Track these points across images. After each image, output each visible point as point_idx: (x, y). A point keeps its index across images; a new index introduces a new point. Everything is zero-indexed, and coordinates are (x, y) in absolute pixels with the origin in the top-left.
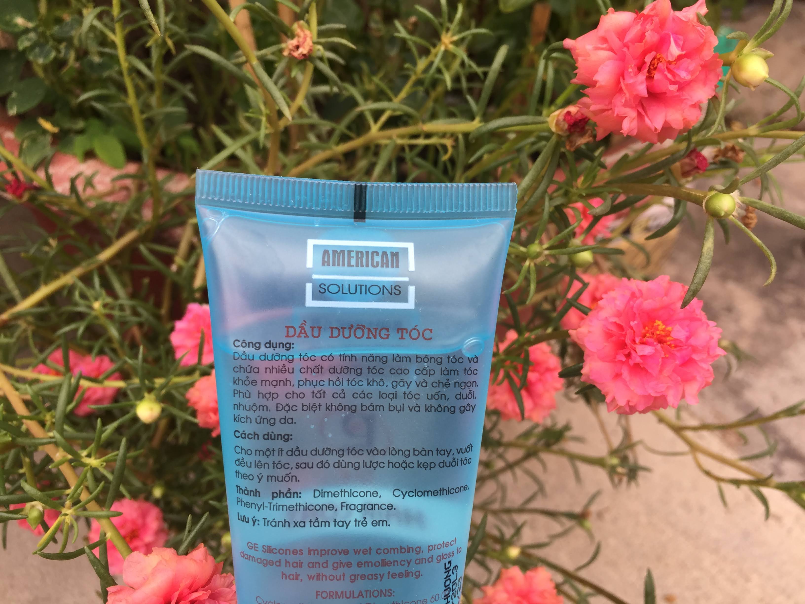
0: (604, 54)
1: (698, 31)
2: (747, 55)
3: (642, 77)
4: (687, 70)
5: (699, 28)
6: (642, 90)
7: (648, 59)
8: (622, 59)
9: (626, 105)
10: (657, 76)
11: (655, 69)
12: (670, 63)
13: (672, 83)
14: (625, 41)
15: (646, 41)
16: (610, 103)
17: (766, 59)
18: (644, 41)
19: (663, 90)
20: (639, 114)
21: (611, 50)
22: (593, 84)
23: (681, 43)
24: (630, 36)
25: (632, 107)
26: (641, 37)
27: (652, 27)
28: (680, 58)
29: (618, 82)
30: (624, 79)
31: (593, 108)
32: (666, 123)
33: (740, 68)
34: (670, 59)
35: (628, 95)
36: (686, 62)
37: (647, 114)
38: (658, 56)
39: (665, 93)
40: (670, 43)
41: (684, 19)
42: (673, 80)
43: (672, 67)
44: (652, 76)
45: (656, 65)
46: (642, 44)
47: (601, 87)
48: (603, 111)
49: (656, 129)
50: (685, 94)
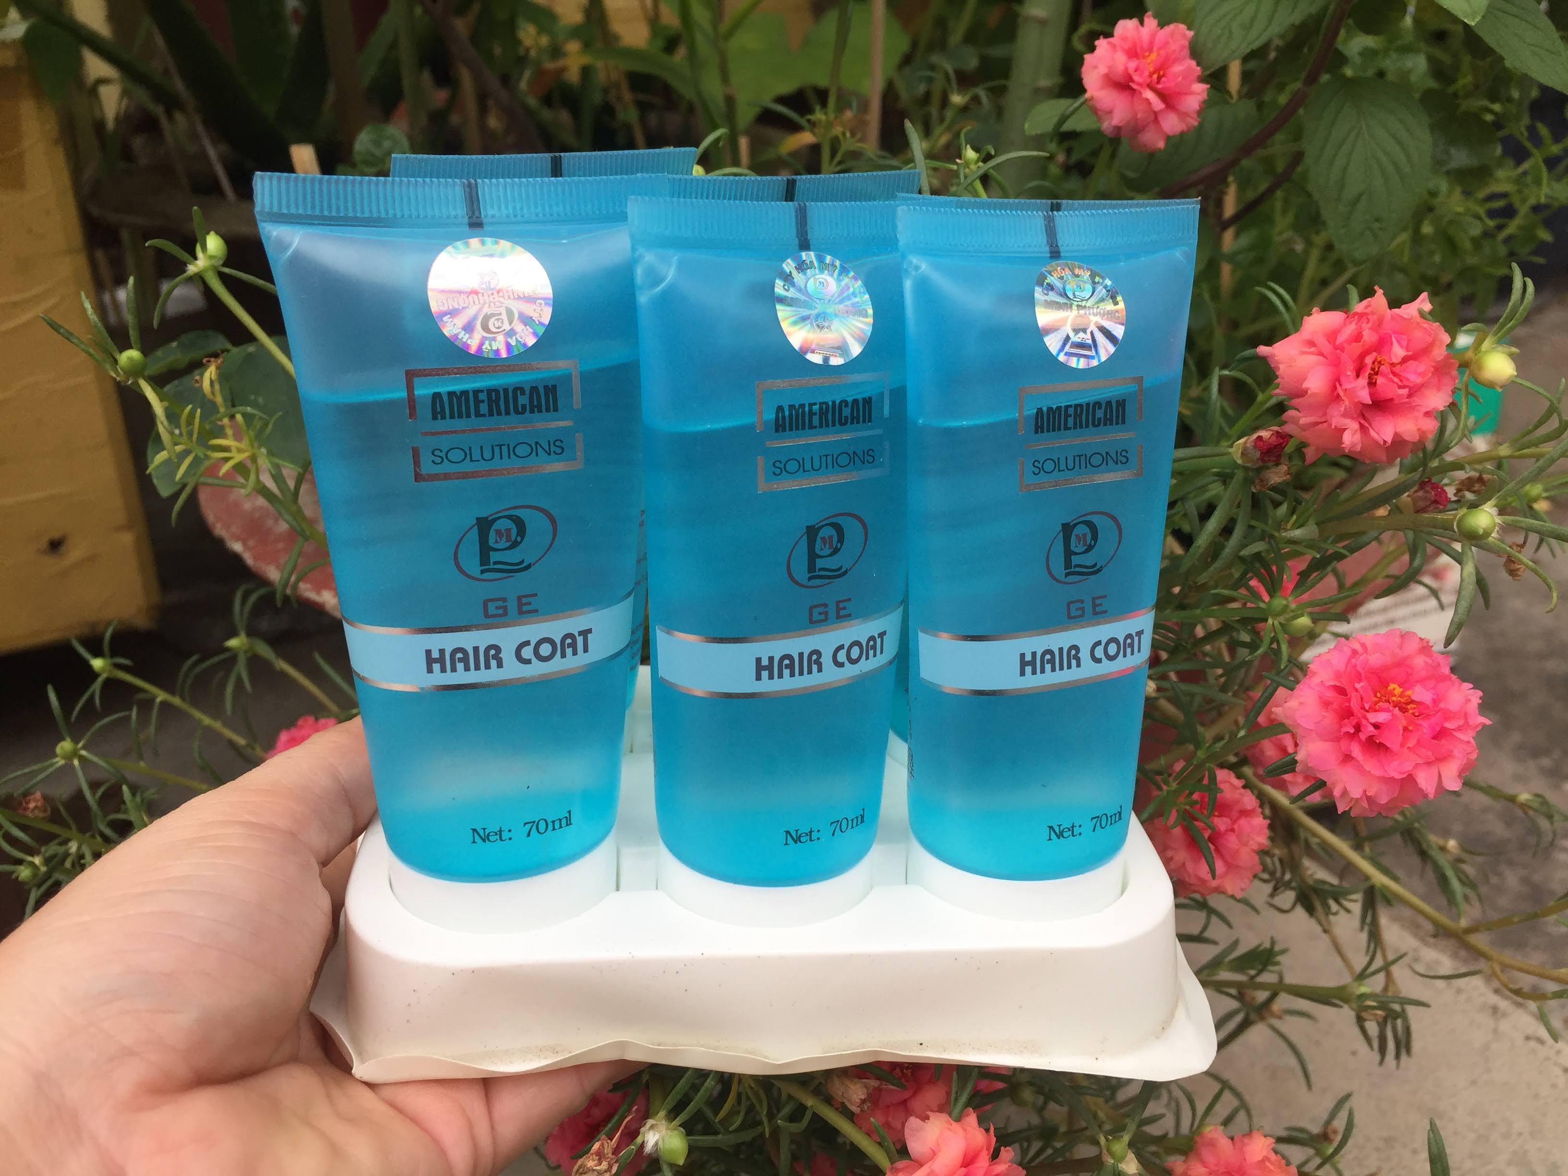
0: (1313, 359)
1: (1425, 329)
2: (1486, 352)
3: (1363, 381)
4: (1415, 373)
5: (1425, 325)
6: (1365, 396)
7: (1369, 360)
8: (1336, 363)
9: (1345, 415)
10: (1380, 380)
11: (1377, 374)
12: (1393, 365)
13: (1400, 387)
14: (1337, 343)
15: (1364, 341)
16: (1325, 414)
17: (1512, 356)
18: (1362, 340)
19: (1390, 395)
20: (1362, 427)
21: (1321, 354)
22: (1303, 393)
23: (1405, 343)
24: (1341, 338)
25: (1353, 418)
26: (1358, 337)
27: (1370, 325)
28: (1405, 360)
29: (1335, 388)
30: (1340, 385)
31: (1303, 421)
32: (1396, 435)
33: (1480, 367)
34: (1395, 361)
35: (1347, 403)
36: (1412, 364)
37: (1370, 425)
38: (1379, 359)
39: (1391, 400)
40: (1392, 344)
41: (1405, 316)
42: (1400, 384)
43: (1397, 369)
44: (1374, 381)
45: (1377, 369)
46: (1361, 344)
47: (1313, 394)
48: (1317, 424)
49: (1385, 442)
50: (1416, 400)
